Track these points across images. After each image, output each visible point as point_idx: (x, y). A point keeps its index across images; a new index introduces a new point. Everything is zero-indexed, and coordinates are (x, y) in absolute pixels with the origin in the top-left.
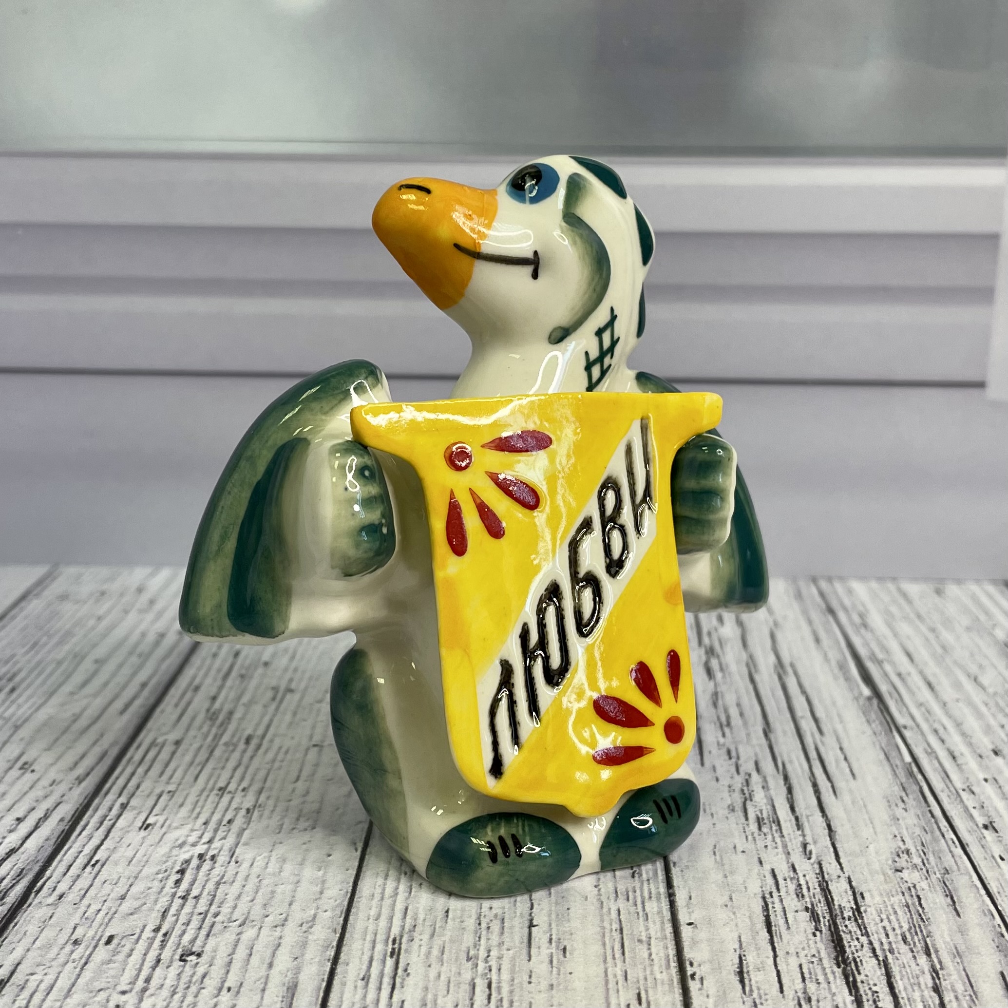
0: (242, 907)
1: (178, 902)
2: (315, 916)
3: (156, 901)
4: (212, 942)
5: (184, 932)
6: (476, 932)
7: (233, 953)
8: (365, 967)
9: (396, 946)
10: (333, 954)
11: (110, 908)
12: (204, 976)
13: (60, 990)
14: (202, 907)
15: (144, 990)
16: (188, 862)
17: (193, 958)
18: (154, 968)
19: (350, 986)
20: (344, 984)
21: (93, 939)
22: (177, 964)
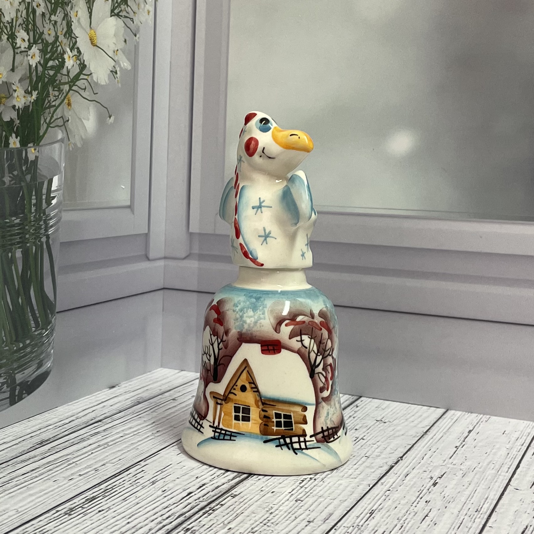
0: (321, 493)
1: (299, 488)
2: (346, 500)
3: (291, 486)
4: (307, 499)
5: (299, 495)
6: (404, 514)
7: (314, 502)
8: (359, 514)
9: (373, 512)
10: (349, 509)
11: (275, 485)
12: (302, 506)
13: (254, 500)
14: (307, 490)
15: (281, 505)
16: (306, 479)
17: (300, 501)
18: (286, 501)
19: (352, 517)
20: (350, 516)
21: (268, 491)
22: (294, 502)
